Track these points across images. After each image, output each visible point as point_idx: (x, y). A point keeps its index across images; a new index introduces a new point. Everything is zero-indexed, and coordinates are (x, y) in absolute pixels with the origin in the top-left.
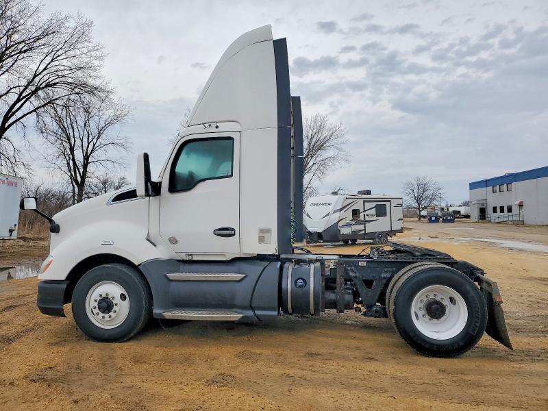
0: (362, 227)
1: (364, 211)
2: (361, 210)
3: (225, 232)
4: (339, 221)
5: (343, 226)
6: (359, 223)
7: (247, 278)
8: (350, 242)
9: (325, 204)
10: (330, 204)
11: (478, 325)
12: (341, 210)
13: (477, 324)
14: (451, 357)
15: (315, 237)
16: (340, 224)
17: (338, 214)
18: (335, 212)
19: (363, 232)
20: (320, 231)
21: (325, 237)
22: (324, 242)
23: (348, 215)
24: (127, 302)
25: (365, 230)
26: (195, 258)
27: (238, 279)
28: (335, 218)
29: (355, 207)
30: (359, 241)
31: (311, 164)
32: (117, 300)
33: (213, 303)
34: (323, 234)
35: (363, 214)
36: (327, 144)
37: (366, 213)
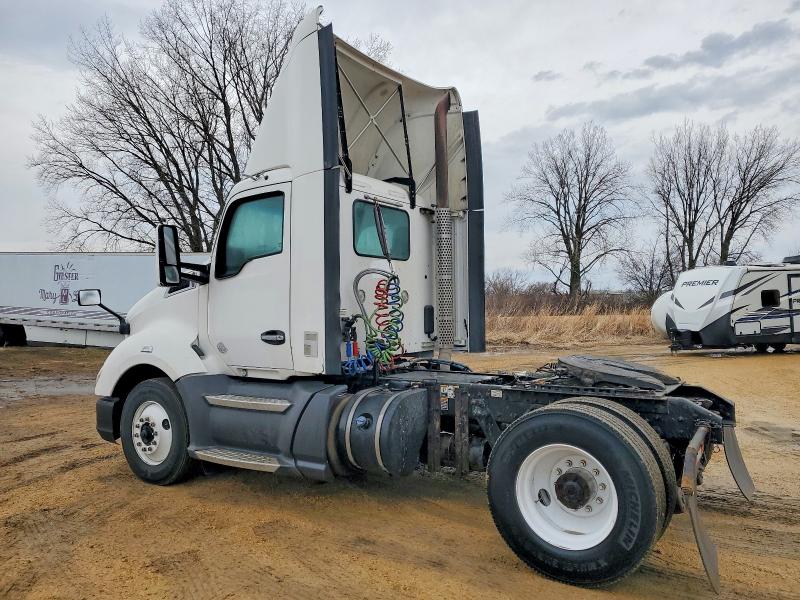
0: (786, 321)
1: (790, 293)
2: (783, 290)
3: (274, 338)
4: (733, 311)
5: (741, 320)
6: (779, 314)
7: (293, 409)
8: (771, 349)
9: (707, 283)
10: (715, 282)
11: (636, 531)
12: (736, 292)
13: (633, 529)
14: (584, 586)
15: (687, 341)
16: (735, 317)
17: (729, 300)
18: (724, 296)
19: (788, 331)
20: (696, 328)
21: (706, 340)
22: (704, 347)
23: (754, 302)
24: (169, 432)
25: (792, 326)
26: (251, 375)
27: (283, 410)
28: (724, 306)
29: (768, 287)
30: (789, 347)
31: (747, 211)
32: (158, 428)
33: (255, 443)
34: (701, 334)
35: (787, 298)
36: (780, 177)
37: (793, 296)
